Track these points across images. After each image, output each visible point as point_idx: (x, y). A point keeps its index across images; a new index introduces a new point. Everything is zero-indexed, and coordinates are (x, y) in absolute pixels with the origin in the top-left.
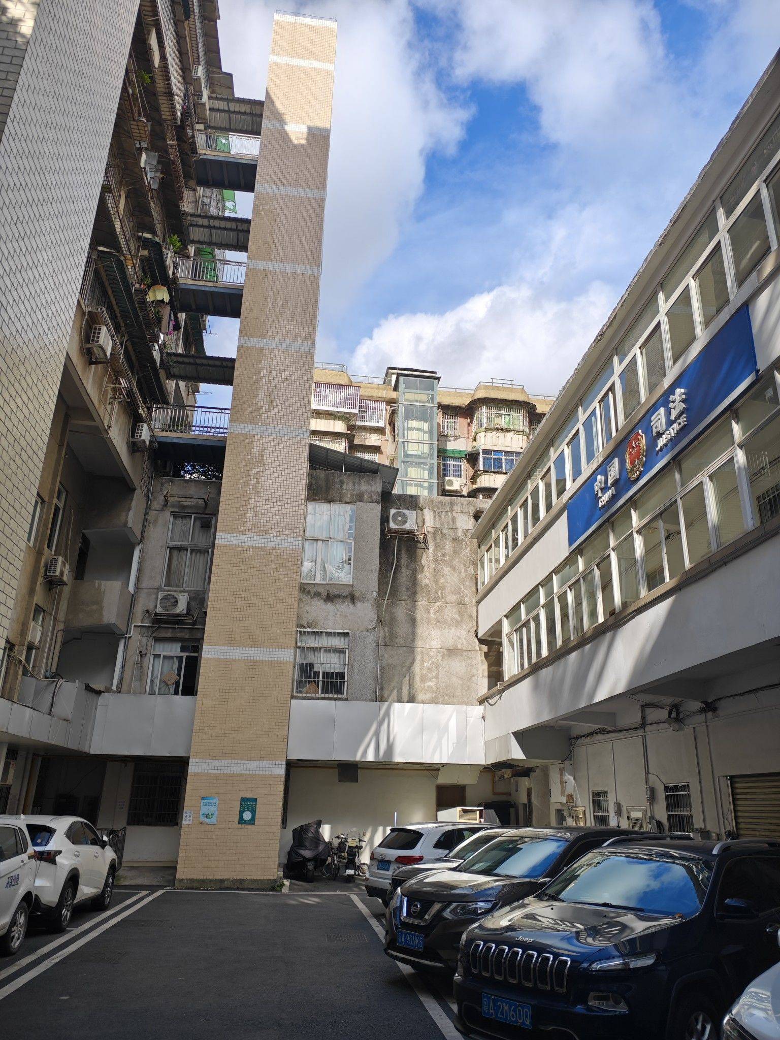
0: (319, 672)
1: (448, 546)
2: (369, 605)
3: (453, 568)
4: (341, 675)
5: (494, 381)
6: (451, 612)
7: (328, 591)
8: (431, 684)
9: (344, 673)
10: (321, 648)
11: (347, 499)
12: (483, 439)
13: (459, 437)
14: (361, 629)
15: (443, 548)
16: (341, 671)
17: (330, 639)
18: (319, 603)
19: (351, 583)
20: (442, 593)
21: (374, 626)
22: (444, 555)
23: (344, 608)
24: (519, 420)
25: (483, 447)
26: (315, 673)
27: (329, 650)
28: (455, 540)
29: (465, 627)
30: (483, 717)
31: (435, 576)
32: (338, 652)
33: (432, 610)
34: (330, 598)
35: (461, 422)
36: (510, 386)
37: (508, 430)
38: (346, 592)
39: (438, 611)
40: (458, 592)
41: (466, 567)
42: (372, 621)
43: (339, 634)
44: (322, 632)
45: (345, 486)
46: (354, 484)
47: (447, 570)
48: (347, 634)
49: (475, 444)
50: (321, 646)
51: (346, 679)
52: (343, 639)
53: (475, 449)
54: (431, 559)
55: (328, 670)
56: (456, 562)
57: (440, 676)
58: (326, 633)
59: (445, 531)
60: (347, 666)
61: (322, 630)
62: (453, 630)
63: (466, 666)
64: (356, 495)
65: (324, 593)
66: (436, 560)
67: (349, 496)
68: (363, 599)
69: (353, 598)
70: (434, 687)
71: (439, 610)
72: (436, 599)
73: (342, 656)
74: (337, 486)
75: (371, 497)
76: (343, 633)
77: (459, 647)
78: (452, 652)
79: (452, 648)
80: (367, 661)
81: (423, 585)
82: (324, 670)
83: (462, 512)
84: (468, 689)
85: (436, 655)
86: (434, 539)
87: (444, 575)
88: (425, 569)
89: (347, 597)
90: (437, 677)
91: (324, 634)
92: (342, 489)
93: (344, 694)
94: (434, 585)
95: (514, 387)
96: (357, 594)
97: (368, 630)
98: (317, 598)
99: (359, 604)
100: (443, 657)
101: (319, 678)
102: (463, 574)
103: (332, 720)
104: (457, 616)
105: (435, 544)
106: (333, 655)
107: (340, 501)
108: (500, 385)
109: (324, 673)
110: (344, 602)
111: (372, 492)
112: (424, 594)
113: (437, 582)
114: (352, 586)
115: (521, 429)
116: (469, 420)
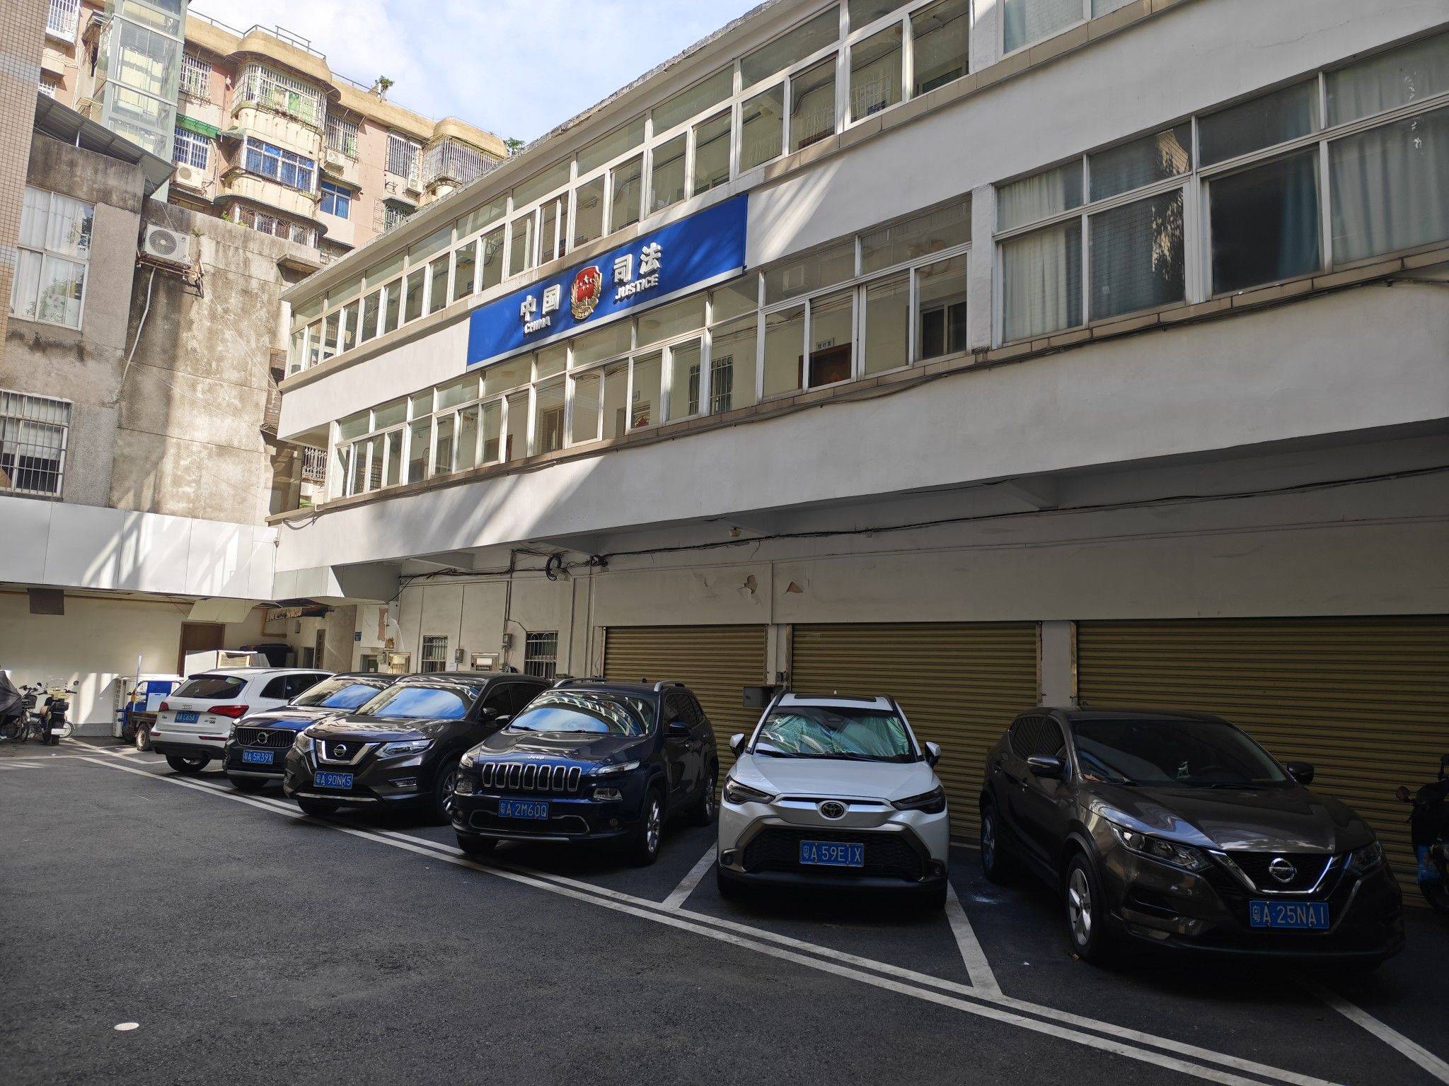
0: (13, 456)
1: (234, 301)
2: (109, 367)
3: (240, 334)
4: (54, 464)
5: (281, 32)
6: (228, 395)
7: (37, 333)
8: (188, 489)
9: (59, 461)
10: (19, 420)
11: (80, 194)
12: (251, 118)
13: (209, 102)
14: (93, 400)
15: (226, 301)
16: (53, 458)
17: (35, 408)
18: (20, 351)
19: (80, 329)
20: (218, 366)
21: (115, 399)
22: (226, 311)
23: (67, 365)
24: (311, 107)
25: (249, 133)
26: (7, 456)
27: (33, 425)
28: (245, 292)
29: (247, 418)
30: (277, 543)
31: (210, 339)
32: (50, 429)
33: (199, 387)
34: (39, 345)
35: (216, 80)
36: (306, 49)
37: (293, 119)
38: (69, 341)
39: (209, 391)
40: (242, 367)
41: (259, 336)
42: (111, 392)
43: (53, 402)
44: (22, 396)
45: (78, 171)
46: (96, 172)
47: (228, 334)
48: (68, 405)
49: (236, 123)
50: (20, 416)
51: (61, 470)
52: (58, 411)
53: (235, 132)
54: (206, 312)
55: (30, 454)
56: (244, 325)
57: (203, 480)
58: (30, 398)
59: (231, 276)
60: (63, 453)
61: (24, 394)
62: (229, 421)
63: (243, 471)
64: (99, 191)
65: (30, 337)
66: (213, 316)
67: (85, 189)
68: (99, 355)
69: (81, 353)
70: (192, 495)
71: (211, 389)
72: (208, 373)
73: (55, 435)
74: (64, 167)
75: (125, 201)
76: (60, 404)
77: (236, 444)
78: (224, 450)
79: (225, 444)
80: (100, 449)
81: (189, 348)
82: (24, 453)
83: (260, 254)
84: (242, 502)
85: (200, 452)
86: (214, 285)
87: (224, 341)
88: (195, 326)
89: (70, 349)
90: (198, 482)
91: (25, 400)
92: (73, 175)
93: (55, 491)
94: (206, 352)
95: (310, 52)
96: (89, 348)
97: (103, 404)
98: (16, 342)
99: (91, 364)
100: (210, 456)
101: (12, 464)
102: (253, 345)
103: (45, 530)
104: (236, 402)
105: (214, 291)
106: (40, 433)
107: (69, 194)
108: (290, 42)
109: (22, 458)
110: (64, 356)
111: (126, 192)
112: (188, 363)
113: (211, 348)
114: (81, 333)
115: (314, 122)
116: (229, 81)
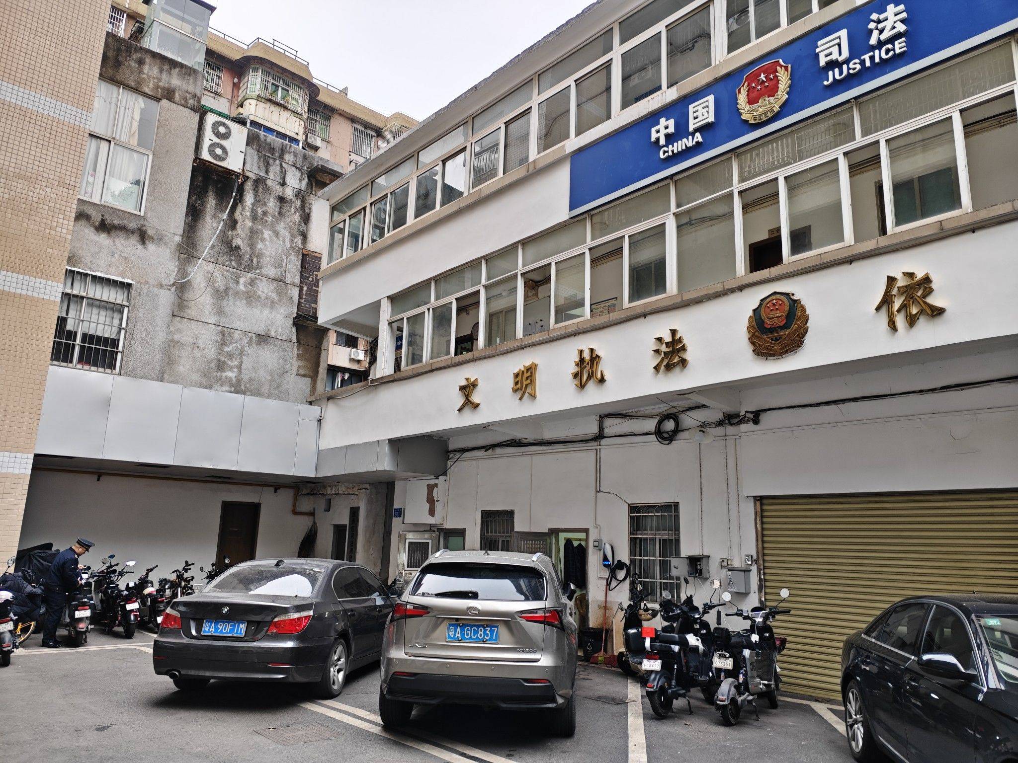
0: (76, 333)
1: (272, 205)
3: (276, 234)
4: (115, 343)
5: (276, 43)
6: (265, 289)
7: (103, 216)
8: (229, 374)
9: (119, 340)
10: (82, 298)
11: (146, 90)
12: (253, 107)
13: (219, 95)
14: (152, 282)
15: (265, 204)
17: (99, 288)
18: (87, 231)
19: (142, 214)
20: (258, 262)
21: (172, 282)
22: (265, 213)
23: (128, 245)
24: (299, 101)
25: (252, 118)
26: (70, 332)
27: (95, 303)
28: (282, 199)
29: (282, 310)
30: (319, 421)
31: (251, 238)
32: (112, 309)
33: (242, 280)
34: (104, 227)
35: (225, 78)
36: (294, 57)
37: (286, 108)
38: (133, 225)
39: (251, 284)
40: (278, 264)
41: (293, 237)
42: (168, 275)
43: (115, 283)
45: (146, 69)
46: (161, 71)
47: (267, 234)
48: (129, 286)
49: (241, 110)
50: (84, 294)
51: (120, 349)
52: (120, 292)
54: (248, 214)
55: (92, 332)
56: (281, 227)
57: (244, 366)
58: (94, 277)
59: (269, 183)
61: (89, 272)
62: (266, 312)
63: (279, 359)
64: (163, 89)
65: (97, 218)
66: (254, 217)
67: (151, 85)
68: (159, 239)
69: (143, 236)
70: (234, 379)
71: (252, 282)
72: (249, 268)
73: (117, 316)
74: (134, 64)
75: (185, 99)
76: (122, 284)
77: (273, 334)
78: (263, 338)
79: (263, 333)
81: (234, 246)
82: (86, 331)
83: (294, 165)
85: (241, 339)
86: (256, 190)
87: (263, 240)
88: (238, 225)
89: (133, 232)
90: (239, 367)
91: (89, 279)
92: (141, 72)
93: (115, 369)
94: (248, 249)
95: (297, 59)
96: (150, 232)
97: (161, 286)
98: (83, 222)
99: (151, 246)
100: (250, 342)
101: (75, 340)
102: (288, 245)
103: (106, 404)
104: (274, 296)
105: (255, 196)
106: (103, 313)
107: (137, 90)
108: (283, 51)
109: (85, 336)
110: (127, 238)
111: (187, 92)
112: (233, 258)
113: (252, 246)
114: (144, 218)
115: (299, 111)
116: (236, 80)
